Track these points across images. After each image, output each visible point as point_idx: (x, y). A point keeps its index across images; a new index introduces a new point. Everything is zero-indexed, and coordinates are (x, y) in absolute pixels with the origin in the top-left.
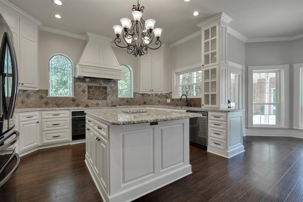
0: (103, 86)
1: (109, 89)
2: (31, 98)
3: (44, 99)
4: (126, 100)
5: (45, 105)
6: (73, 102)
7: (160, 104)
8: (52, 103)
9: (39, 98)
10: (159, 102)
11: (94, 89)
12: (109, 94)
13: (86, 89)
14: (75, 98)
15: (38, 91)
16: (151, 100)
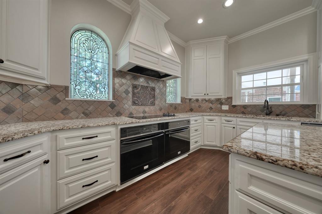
0: (150, 86)
1: (157, 91)
2: (32, 102)
3: (60, 103)
4: (174, 107)
5: (62, 115)
6: (112, 110)
7: (211, 111)
8: (75, 110)
9: (49, 101)
10: (211, 108)
11: (141, 90)
12: (158, 98)
13: (130, 89)
14: (114, 103)
15: (48, 87)
16: (200, 107)
